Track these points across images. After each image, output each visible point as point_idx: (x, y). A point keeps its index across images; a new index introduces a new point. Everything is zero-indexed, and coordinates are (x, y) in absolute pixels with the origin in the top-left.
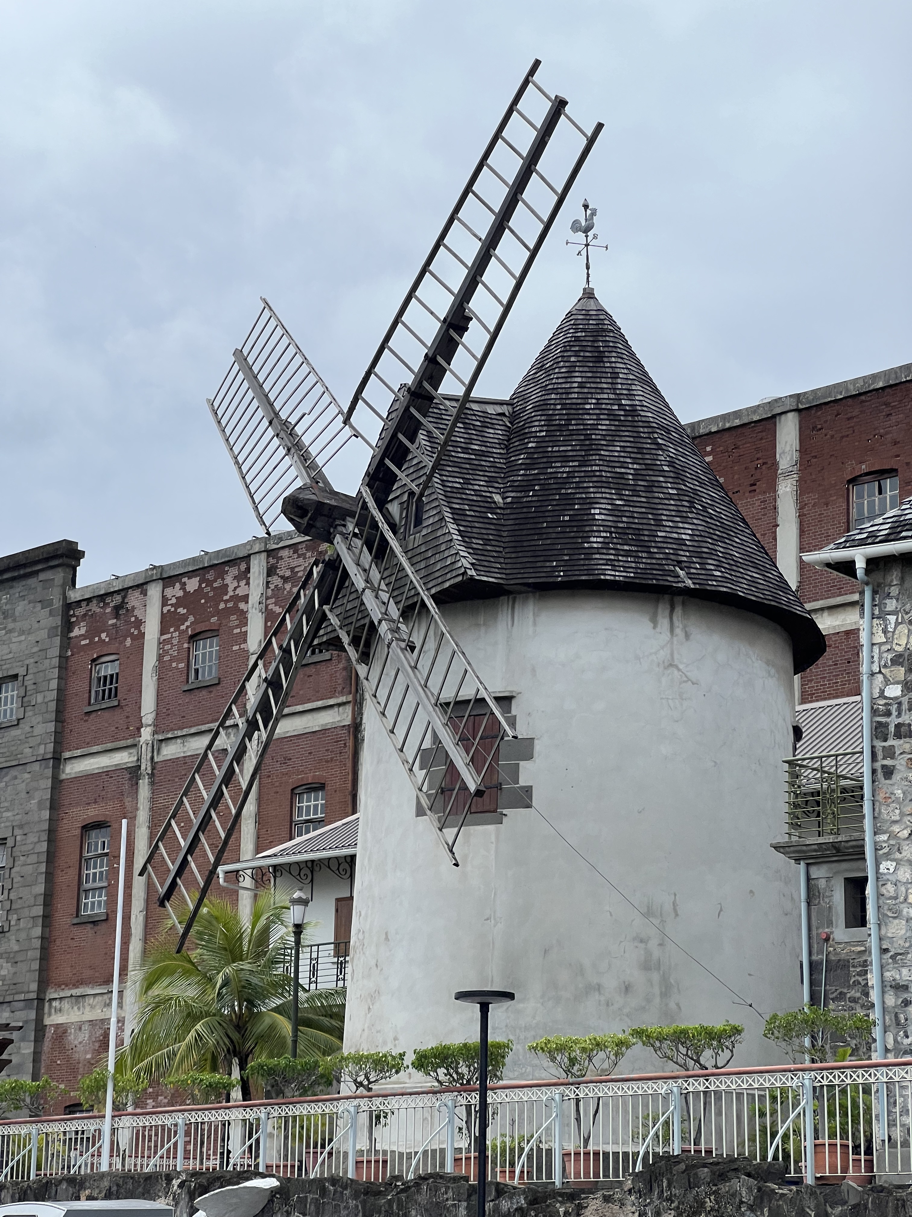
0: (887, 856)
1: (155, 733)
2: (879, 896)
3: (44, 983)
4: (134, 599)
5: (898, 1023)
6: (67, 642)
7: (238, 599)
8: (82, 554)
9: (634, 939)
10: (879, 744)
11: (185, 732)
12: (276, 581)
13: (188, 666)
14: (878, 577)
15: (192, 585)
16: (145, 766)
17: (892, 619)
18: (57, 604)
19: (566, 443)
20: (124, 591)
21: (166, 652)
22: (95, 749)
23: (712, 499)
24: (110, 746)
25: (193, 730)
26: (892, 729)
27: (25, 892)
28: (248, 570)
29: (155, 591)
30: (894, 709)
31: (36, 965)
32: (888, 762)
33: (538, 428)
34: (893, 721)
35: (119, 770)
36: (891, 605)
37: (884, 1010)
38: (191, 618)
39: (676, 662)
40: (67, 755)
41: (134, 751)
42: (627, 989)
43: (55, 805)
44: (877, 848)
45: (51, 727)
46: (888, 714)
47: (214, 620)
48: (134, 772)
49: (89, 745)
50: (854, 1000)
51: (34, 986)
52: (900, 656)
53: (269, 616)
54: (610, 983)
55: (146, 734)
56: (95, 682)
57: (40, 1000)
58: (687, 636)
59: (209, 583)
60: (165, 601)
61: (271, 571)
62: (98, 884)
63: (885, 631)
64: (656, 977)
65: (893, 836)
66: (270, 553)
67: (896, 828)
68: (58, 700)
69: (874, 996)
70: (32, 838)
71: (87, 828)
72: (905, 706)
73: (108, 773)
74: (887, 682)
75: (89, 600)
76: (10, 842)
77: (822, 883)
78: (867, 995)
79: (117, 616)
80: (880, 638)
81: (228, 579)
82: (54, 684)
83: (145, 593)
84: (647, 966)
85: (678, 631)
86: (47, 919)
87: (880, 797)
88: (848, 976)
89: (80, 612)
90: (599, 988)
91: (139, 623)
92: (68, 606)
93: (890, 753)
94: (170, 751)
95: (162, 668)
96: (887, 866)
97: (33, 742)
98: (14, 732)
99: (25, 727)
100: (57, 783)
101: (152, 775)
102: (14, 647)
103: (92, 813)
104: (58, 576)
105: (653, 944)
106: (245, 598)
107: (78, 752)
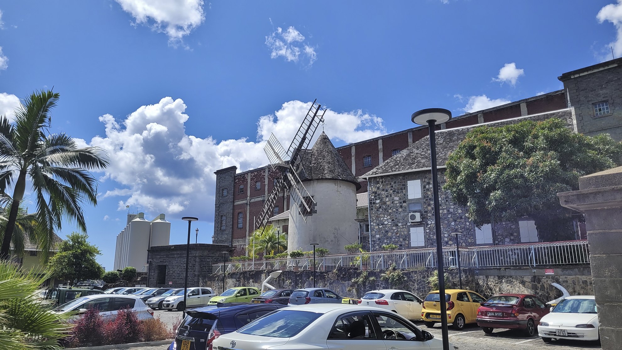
0: (372, 222)
1: (250, 198)
2: (371, 228)
3: (232, 238)
4: (246, 176)
5: (374, 246)
6: (235, 183)
7: (263, 176)
8: (237, 168)
9: (333, 233)
10: (371, 205)
11: (255, 197)
12: (270, 173)
13: (255, 186)
14: (370, 180)
15: (256, 173)
16: (248, 203)
17: (372, 186)
18: (233, 176)
19: (321, 156)
20: (244, 174)
21: (252, 184)
22: (240, 200)
23: (343, 165)
24: (242, 200)
25: (256, 197)
26: (372, 203)
27: (229, 224)
28: (265, 171)
29: (249, 174)
30: (373, 200)
31: (231, 236)
32: (372, 208)
33: (316, 154)
34: (373, 202)
35: (244, 204)
36: (372, 184)
37: (372, 244)
38: (256, 179)
39: (338, 190)
40: (235, 201)
41: (246, 200)
42: (332, 241)
43: (233, 209)
44: (370, 220)
45: (232, 197)
46: (372, 201)
47: (259, 179)
48: (247, 204)
49: (239, 200)
50: (367, 243)
51: (231, 239)
52: (373, 192)
53: (269, 178)
54: (329, 240)
55: (248, 198)
56: (240, 189)
57: (232, 241)
58: (340, 187)
59: (259, 173)
60: (251, 176)
61: (269, 171)
62: (241, 222)
63: (371, 188)
64: (336, 239)
65: (373, 219)
66: (269, 168)
67: (373, 218)
68: (233, 192)
69: (370, 242)
70: (230, 215)
71: (239, 213)
72: (374, 199)
73: (242, 204)
74: (372, 196)
75: (238, 176)
76: (226, 216)
77: (362, 225)
78: (369, 242)
79: (243, 178)
80: (371, 189)
81: (262, 172)
82: (233, 190)
83: (248, 175)
84: (335, 237)
85: (339, 186)
86: (233, 228)
87: (371, 213)
88: (366, 239)
89: (237, 178)
90: (328, 241)
91: (247, 179)
92: (235, 177)
93: (372, 206)
94: (253, 200)
95: (251, 187)
96: (372, 223)
97: (229, 199)
98: (226, 197)
99: (228, 197)
100: (234, 206)
101: (249, 205)
102: (226, 184)
103: (240, 211)
104: (233, 172)
105: (336, 234)
106: (265, 176)
107: (237, 201)
